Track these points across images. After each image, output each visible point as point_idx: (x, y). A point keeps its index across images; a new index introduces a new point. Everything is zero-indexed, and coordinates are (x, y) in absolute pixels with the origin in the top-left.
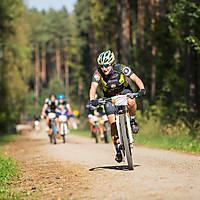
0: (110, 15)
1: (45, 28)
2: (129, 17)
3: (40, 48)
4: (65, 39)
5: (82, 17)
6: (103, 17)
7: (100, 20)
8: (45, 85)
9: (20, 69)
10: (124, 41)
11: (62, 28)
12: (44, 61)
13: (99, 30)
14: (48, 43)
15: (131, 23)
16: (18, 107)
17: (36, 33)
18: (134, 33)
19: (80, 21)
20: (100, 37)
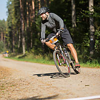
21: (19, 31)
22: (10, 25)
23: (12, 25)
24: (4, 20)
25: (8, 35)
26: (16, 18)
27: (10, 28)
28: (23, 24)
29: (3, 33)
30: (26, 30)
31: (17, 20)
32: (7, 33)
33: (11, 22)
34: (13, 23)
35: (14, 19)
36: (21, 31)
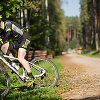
21: (92, 27)
22: (83, 21)
23: (85, 21)
25: (81, 31)
26: (89, 14)
27: (83, 24)
28: (96, 20)
29: (76, 30)
30: (99, 26)
31: (90, 16)
32: (80, 29)
33: (84, 19)
35: (87, 15)
36: (94, 27)
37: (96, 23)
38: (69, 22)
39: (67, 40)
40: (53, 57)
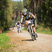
0: (31, 2)
1: (16, 5)
2: (36, 3)
3: (15, 10)
4: (21, 8)
5: (25, 3)
6: (30, 3)
7: (29, 3)
8: (16, 19)
9: (10, 15)
10: (35, 8)
11: (20, 5)
12: (16, 13)
13: (29, 6)
14: (17, 9)
15: (36, 4)
16: (10, 24)
17: (14, 7)
18: (37, 6)
19: (24, 4)
20: (29, 7)
21: (32, 9)
22: (25, 5)
23: (27, 5)
24: (21, 1)
27: (25, 7)
28: (35, 4)
30: (37, 8)
31: (31, 1)
33: (26, 3)
34: (28, 4)
36: (34, 10)
37: (35, 6)
38: (14, 5)
39: (13, 19)
40: (3, 32)
